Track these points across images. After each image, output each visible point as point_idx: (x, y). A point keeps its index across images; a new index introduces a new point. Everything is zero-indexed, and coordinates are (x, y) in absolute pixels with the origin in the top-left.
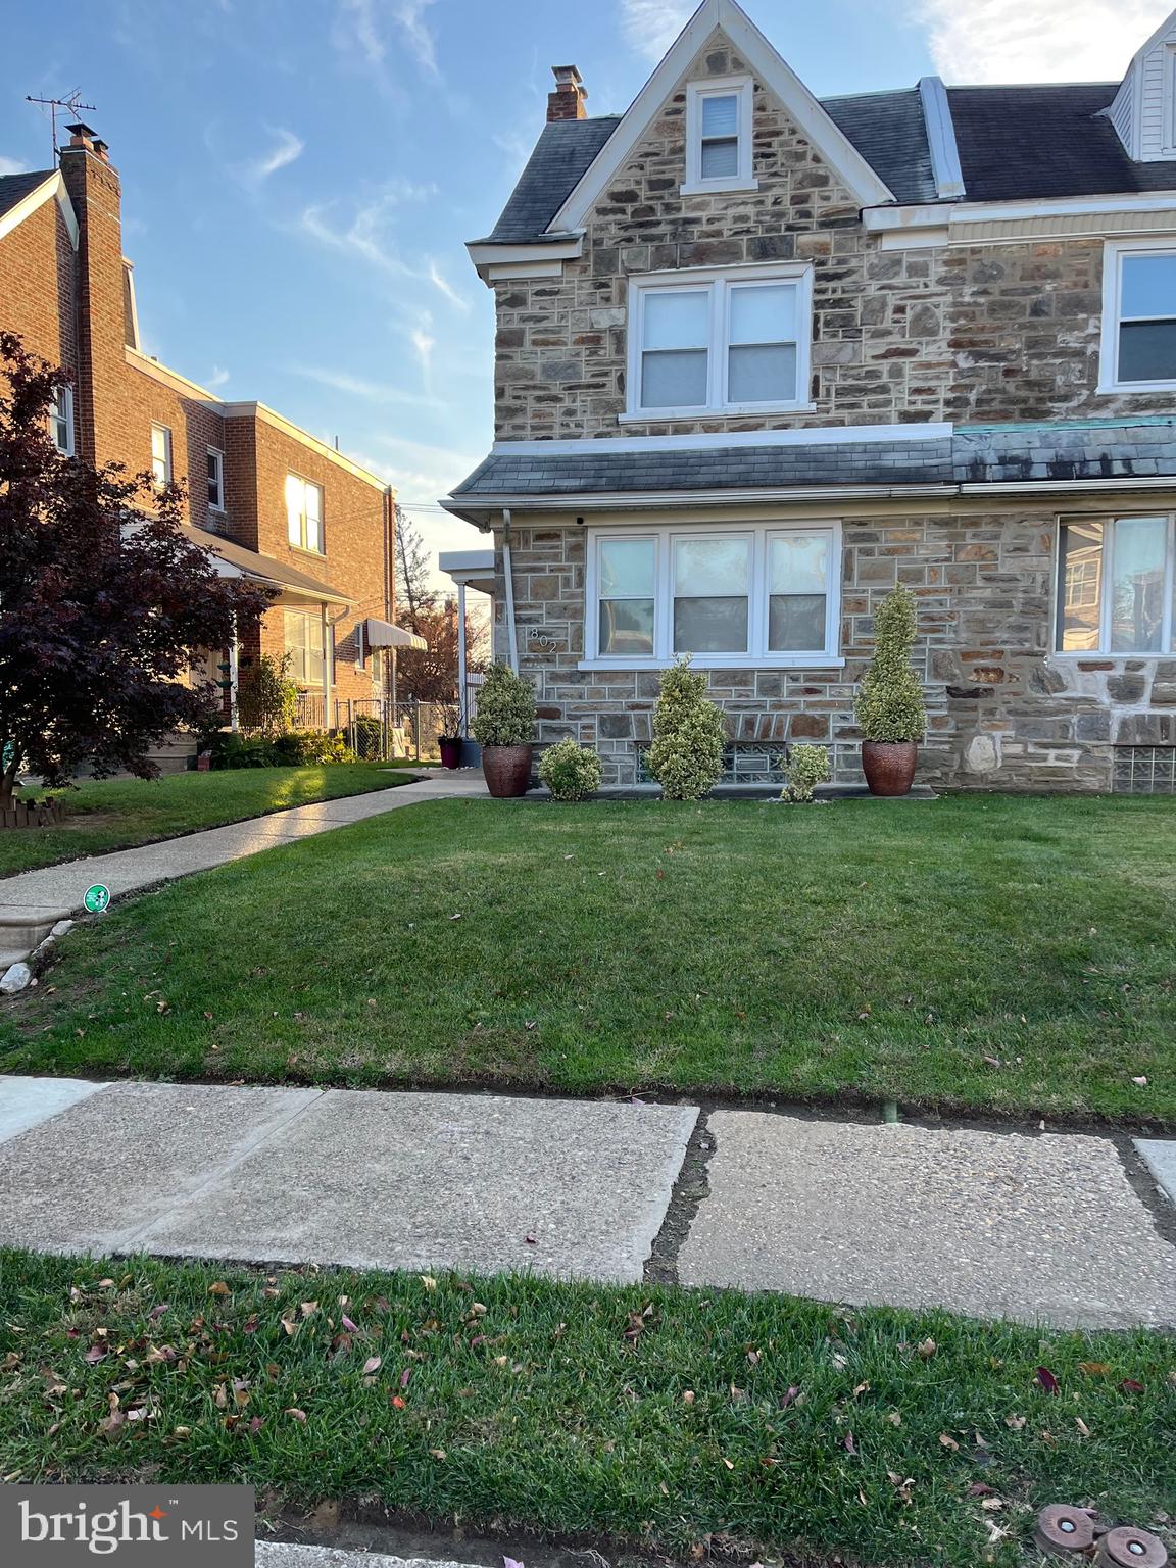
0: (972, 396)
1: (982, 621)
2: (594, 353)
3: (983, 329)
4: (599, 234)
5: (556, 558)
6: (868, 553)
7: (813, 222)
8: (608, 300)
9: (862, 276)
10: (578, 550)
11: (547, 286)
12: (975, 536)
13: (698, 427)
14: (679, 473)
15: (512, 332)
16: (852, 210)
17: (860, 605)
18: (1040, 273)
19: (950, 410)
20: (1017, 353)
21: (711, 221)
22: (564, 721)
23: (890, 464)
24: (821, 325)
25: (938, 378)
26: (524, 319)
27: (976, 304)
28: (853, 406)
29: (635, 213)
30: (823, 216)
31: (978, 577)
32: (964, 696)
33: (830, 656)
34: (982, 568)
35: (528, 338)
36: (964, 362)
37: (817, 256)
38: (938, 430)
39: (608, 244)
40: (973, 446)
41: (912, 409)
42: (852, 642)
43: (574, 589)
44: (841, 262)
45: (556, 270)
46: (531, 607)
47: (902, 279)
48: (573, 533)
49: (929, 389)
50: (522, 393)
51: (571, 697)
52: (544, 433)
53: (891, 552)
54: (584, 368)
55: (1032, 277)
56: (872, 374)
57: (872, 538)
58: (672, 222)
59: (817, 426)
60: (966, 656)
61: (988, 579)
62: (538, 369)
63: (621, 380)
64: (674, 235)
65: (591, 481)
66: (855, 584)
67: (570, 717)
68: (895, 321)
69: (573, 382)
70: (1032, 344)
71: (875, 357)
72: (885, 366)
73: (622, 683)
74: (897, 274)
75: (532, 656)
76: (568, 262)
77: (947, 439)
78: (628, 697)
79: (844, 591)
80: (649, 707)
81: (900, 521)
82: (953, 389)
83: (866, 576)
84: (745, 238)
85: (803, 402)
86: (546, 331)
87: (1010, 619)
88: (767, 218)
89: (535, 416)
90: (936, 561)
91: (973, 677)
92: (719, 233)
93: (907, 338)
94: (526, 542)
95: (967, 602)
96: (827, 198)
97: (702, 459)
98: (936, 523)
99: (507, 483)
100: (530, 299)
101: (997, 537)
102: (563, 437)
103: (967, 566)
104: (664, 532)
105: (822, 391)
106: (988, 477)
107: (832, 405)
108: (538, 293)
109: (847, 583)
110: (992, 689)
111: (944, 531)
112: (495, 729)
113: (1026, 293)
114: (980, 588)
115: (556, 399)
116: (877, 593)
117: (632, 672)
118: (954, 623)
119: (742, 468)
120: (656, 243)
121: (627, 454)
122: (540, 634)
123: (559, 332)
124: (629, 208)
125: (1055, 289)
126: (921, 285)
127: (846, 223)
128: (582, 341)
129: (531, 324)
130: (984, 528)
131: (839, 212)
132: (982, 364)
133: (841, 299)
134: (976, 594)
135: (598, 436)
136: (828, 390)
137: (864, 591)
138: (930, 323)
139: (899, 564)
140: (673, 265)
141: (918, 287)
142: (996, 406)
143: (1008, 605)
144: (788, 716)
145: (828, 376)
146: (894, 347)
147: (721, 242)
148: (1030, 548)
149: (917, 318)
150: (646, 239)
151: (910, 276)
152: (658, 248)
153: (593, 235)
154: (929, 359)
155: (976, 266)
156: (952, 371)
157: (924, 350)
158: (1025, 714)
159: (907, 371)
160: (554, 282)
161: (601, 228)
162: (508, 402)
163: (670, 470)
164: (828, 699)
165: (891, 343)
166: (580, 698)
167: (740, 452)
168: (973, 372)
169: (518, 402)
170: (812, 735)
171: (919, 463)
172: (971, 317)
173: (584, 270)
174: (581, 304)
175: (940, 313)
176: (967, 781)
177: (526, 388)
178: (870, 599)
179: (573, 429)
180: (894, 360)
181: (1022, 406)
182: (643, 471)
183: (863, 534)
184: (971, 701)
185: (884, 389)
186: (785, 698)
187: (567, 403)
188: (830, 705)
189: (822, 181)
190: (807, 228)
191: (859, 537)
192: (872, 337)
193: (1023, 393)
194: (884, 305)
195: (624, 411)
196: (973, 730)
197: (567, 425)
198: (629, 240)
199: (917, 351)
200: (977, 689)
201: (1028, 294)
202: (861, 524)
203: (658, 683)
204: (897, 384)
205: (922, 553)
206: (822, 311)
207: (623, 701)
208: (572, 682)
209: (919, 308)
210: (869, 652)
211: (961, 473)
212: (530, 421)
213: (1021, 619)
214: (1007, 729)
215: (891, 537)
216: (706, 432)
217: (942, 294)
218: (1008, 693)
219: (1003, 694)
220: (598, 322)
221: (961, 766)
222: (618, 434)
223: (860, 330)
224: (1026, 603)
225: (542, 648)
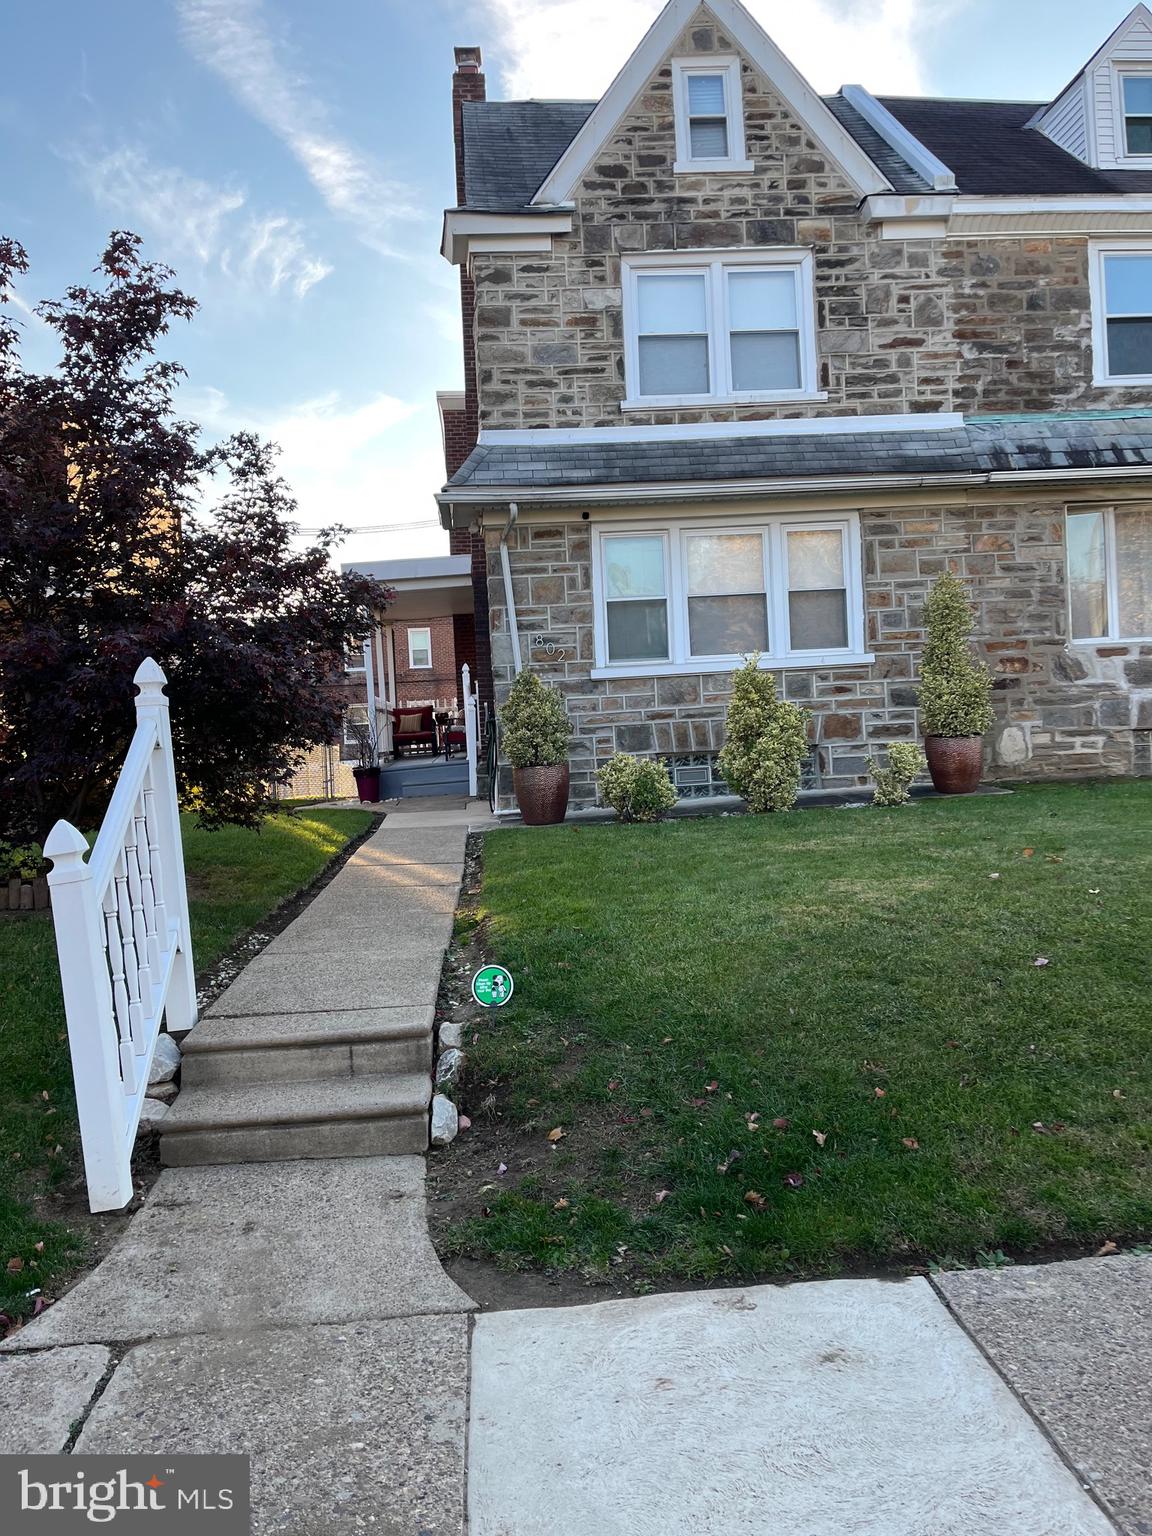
0: (979, 387)
1: (1004, 612)
2: (590, 335)
3: (984, 321)
4: (591, 209)
5: (558, 557)
6: (887, 545)
7: (812, 207)
8: (602, 279)
9: (864, 264)
10: (582, 549)
11: (535, 262)
12: (991, 526)
13: (707, 415)
14: (697, 462)
15: (497, 310)
16: (850, 198)
17: (884, 599)
18: (1032, 268)
19: (959, 401)
20: (1017, 345)
21: (706, 201)
22: (577, 736)
23: (912, 453)
24: (826, 312)
25: (945, 368)
26: (510, 297)
27: (976, 296)
28: (863, 395)
29: (625, 190)
30: (825, 202)
31: (997, 567)
33: (856, 652)
34: (1000, 558)
35: (515, 317)
36: (969, 354)
37: (818, 243)
38: (948, 420)
39: (598, 220)
40: (988, 436)
41: (922, 399)
42: (880, 637)
43: (581, 591)
44: (842, 249)
46: (533, 612)
47: (903, 269)
48: (577, 530)
49: (938, 379)
50: (511, 377)
51: (584, 709)
52: (538, 421)
53: (910, 544)
54: (580, 351)
55: (1026, 272)
56: (881, 363)
57: (890, 529)
58: (665, 200)
59: (830, 415)
60: (991, 647)
61: (1006, 569)
62: (528, 352)
63: (620, 364)
64: (669, 214)
65: (603, 472)
66: (878, 577)
67: (583, 731)
68: (900, 311)
69: (569, 365)
70: (1030, 336)
71: (882, 346)
72: (893, 355)
73: (641, 691)
74: (898, 263)
75: (536, 665)
76: (557, 236)
77: (961, 429)
78: (648, 705)
79: (866, 585)
80: (670, 716)
81: (917, 512)
82: (960, 379)
83: (888, 569)
84: (744, 220)
85: (810, 390)
86: (535, 310)
87: (1030, 608)
88: (765, 202)
89: (527, 403)
90: (956, 552)
91: (999, 668)
92: (715, 214)
93: (913, 328)
94: (524, 541)
95: (988, 592)
96: (823, 185)
97: (716, 448)
98: (952, 514)
99: (510, 475)
100: (515, 275)
101: (1011, 527)
102: (561, 425)
103: (986, 556)
104: (674, 526)
105: (832, 380)
106: (1013, 466)
107: (843, 394)
108: (525, 269)
109: (870, 576)
110: (1017, 679)
111: (962, 521)
112: (535, 748)
113: (1021, 287)
114: (999, 578)
115: (550, 384)
116: (900, 586)
117: (651, 678)
118: (978, 614)
119: (762, 458)
120: (649, 222)
121: (634, 444)
122: (546, 641)
123: (550, 312)
124: (619, 184)
125: (1048, 284)
126: (923, 276)
127: (845, 210)
128: (576, 322)
129: (518, 302)
130: (999, 518)
131: (837, 200)
132: (986, 355)
133: (845, 287)
134: (996, 584)
135: (599, 424)
136: (838, 379)
137: (887, 584)
138: (934, 314)
139: (920, 555)
140: (670, 245)
141: (919, 277)
142: (1002, 396)
143: (1026, 594)
144: (819, 717)
145: (837, 364)
146: (901, 336)
147: (719, 224)
148: (1044, 537)
149: (921, 309)
150: (639, 216)
151: (911, 266)
152: (653, 226)
153: (582, 210)
154: (936, 349)
155: (973, 258)
156: (959, 361)
157: (930, 340)
158: (1051, 702)
159: (915, 360)
160: (542, 258)
161: (590, 203)
162: (495, 387)
163: (685, 461)
164: (859, 697)
165: (897, 333)
166: (594, 709)
167: (755, 442)
168: (979, 364)
169: (507, 387)
170: (846, 736)
171: (941, 452)
172: (972, 309)
173: (574, 246)
174: (572, 282)
175: (943, 304)
176: (1001, 774)
177: (516, 371)
178: (894, 593)
179: (570, 417)
180: (902, 350)
181: (1026, 397)
182: (657, 461)
183: (883, 526)
184: (998, 693)
185: (893, 379)
186: (815, 698)
187: (563, 389)
188: (862, 703)
189: (818, 167)
190: (806, 214)
191: (877, 529)
192: (878, 326)
193: (1025, 385)
194: (888, 294)
195: (625, 398)
196: (1003, 722)
197: (564, 413)
198: (621, 217)
199: (923, 341)
200: (1005, 680)
201: (1023, 288)
202: (880, 515)
203: (679, 689)
204: (906, 373)
205: (940, 544)
206: (826, 299)
207: (642, 710)
208: (584, 693)
209: (922, 298)
210: (897, 647)
211: (985, 462)
212: (522, 408)
213: (1041, 608)
214: (1035, 719)
215: (909, 528)
216: (716, 421)
217: (943, 286)
218: (1034, 683)
219: (1029, 684)
220: (592, 303)
221: (994, 760)
222: (620, 423)
223: (866, 319)
224: (1044, 592)
225: (549, 656)
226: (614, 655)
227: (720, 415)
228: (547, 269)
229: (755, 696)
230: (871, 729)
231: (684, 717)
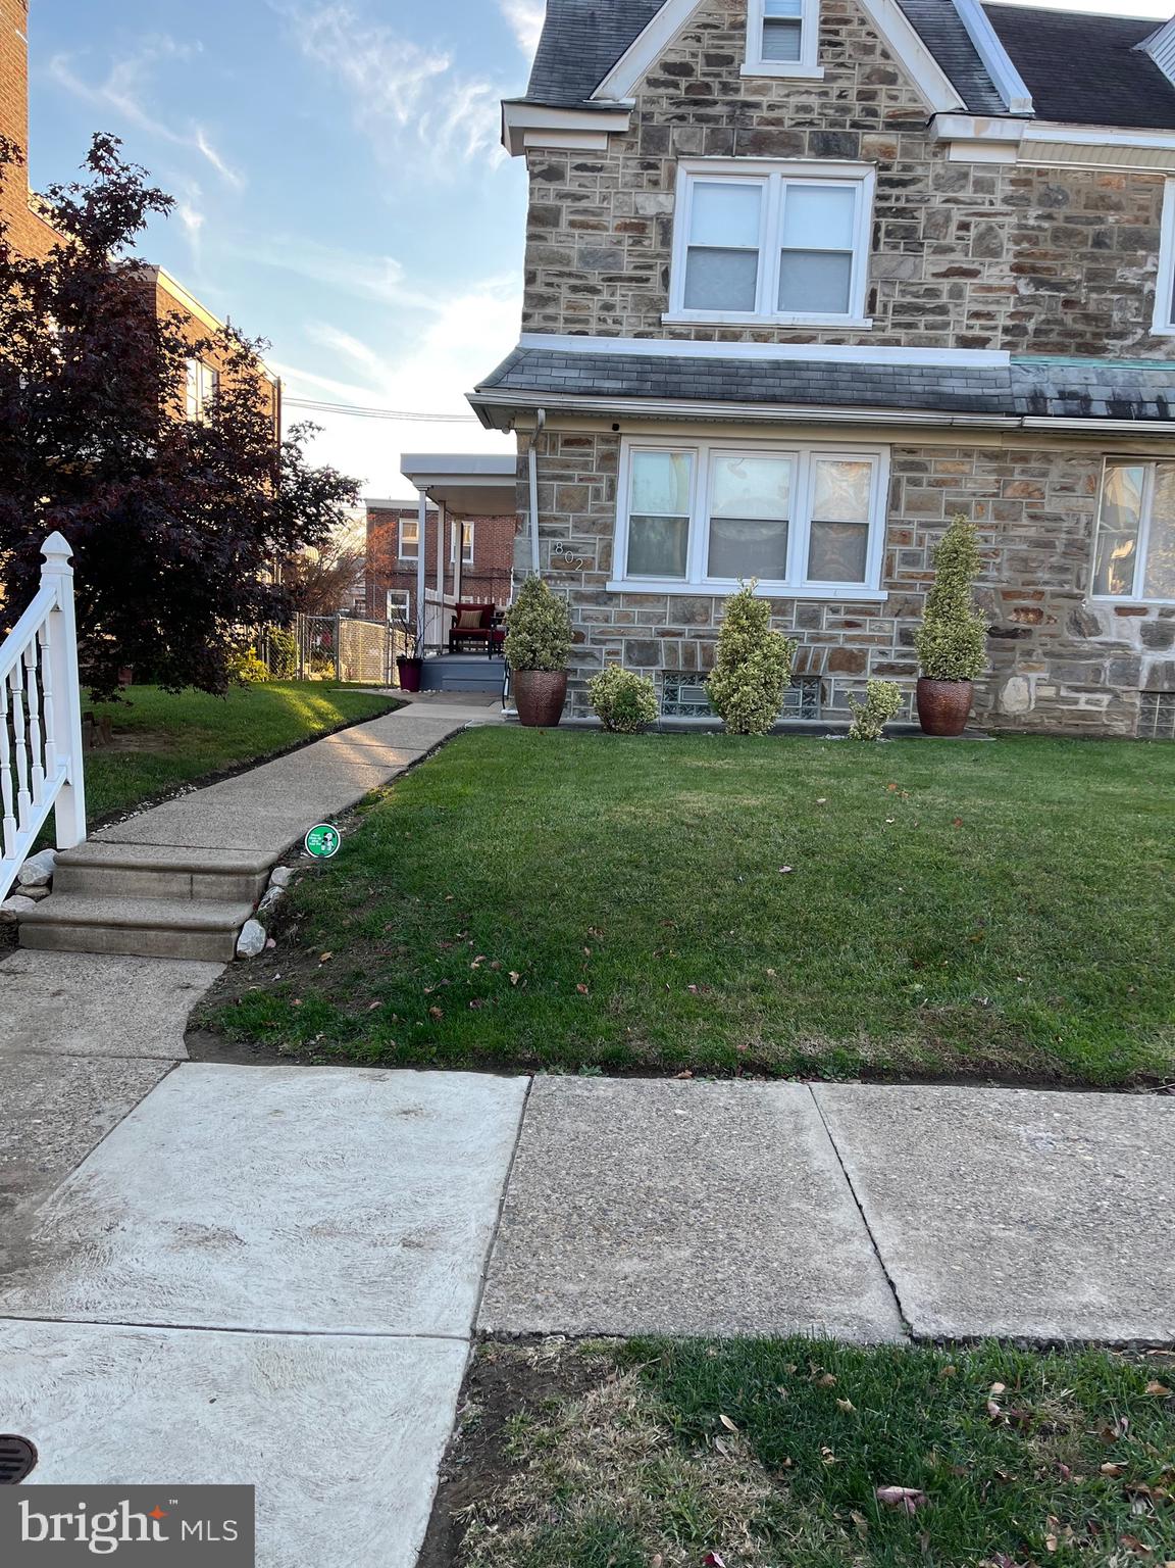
0: (1031, 325)
1: (1025, 560)
2: (637, 242)
3: (1045, 255)
4: (649, 108)
5: (585, 466)
6: (915, 482)
7: (880, 121)
8: (655, 183)
9: (927, 185)
10: (610, 460)
11: (590, 161)
12: (1023, 472)
14: (730, 382)
15: (546, 209)
16: (920, 114)
17: (905, 537)
18: (1103, 203)
19: (1008, 338)
20: (1077, 283)
21: (771, 107)
22: (587, 646)
23: (949, 390)
24: (882, 234)
25: (998, 302)
26: (561, 196)
27: (1040, 228)
28: (910, 326)
29: (688, 89)
30: (890, 117)
31: (1024, 515)
32: (1002, 636)
33: (871, 588)
34: (1029, 506)
35: (565, 218)
36: (1025, 290)
37: (882, 159)
38: (993, 359)
39: (658, 120)
40: (1031, 378)
41: (969, 333)
42: (895, 575)
43: (605, 503)
44: (906, 168)
45: (601, 144)
46: (556, 519)
47: (967, 194)
48: (606, 440)
49: (989, 314)
50: (555, 280)
51: (597, 619)
52: (578, 327)
53: (939, 483)
54: (626, 259)
55: (1096, 207)
56: (932, 293)
57: (920, 467)
58: (728, 103)
59: (872, 344)
60: (1007, 595)
61: (1033, 517)
62: (574, 255)
63: (666, 275)
64: (731, 118)
65: (634, 384)
66: (902, 514)
67: (594, 641)
68: (958, 238)
69: (614, 272)
70: (1092, 276)
71: (935, 275)
72: (945, 285)
73: (653, 607)
74: (963, 187)
75: (555, 573)
76: (613, 135)
77: (1004, 369)
78: (659, 623)
79: (889, 521)
80: (680, 634)
81: (949, 451)
82: (1012, 316)
83: (913, 507)
84: (808, 130)
85: (856, 316)
86: (585, 211)
87: (1052, 559)
88: (831, 112)
89: (568, 308)
90: (984, 496)
91: (1013, 617)
92: (779, 122)
93: (970, 258)
94: (554, 447)
96: (894, 98)
97: (753, 369)
98: (985, 456)
99: (540, 380)
100: (569, 173)
101: (1044, 474)
102: (600, 333)
103: (1014, 503)
104: (704, 445)
105: (879, 307)
106: (1049, 412)
107: (888, 323)
108: (580, 167)
109: (894, 513)
110: (1029, 630)
111: (994, 465)
112: (534, 652)
113: (1089, 222)
114: (1025, 526)
115: (594, 290)
116: (922, 525)
117: (665, 596)
118: (998, 561)
119: (795, 383)
120: (711, 125)
121: (671, 358)
122: (565, 549)
123: (600, 215)
124: (684, 83)
125: (1117, 222)
126: (987, 203)
127: (914, 126)
128: (625, 227)
129: (568, 202)
130: (1033, 464)
131: (906, 115)
132: (1042, 292)
133: (904, 208)
134: (1021, 532)
135: (638, 335)
136: (885, 306)
137: (909, 523)
138: (993, 244)
139: (946, 496)
140: (728, 151)
141: (983, 203)
142: (1054, 337)
143: (1049, 545)
144: (827, 648)
145: (886, 290)
146: (956, 265)
147: (781, 132)
148: (1077, 488)
149: (981, 237)
150: (700, 119)
151: (975, 192)
152: (713, 131)
153: (643, 108)
154: (991, 282)
155: (1042, 188)
156: (1013, 297)
157: (986, 272)
158: (1060, 656)
159: (968, 292)
160: (597, 157)
161: (651, 101)
162: (539, 288)
163: (719, 380)
164: (868, 633)
165: (953, 262)
166: (607, 621)
167: (792, 366)
168: (1034, 300)
169: (551, 290)
170: (849, 670)
171: (979, 392)
172: (1034, 241)
173: (631, 146)
174: (625, 185)
175: (1004, 234)
176: (1000, 722)
177: (561, 274)
178: (916, 531)
179: (610, 326)
180: (956, 280)
181: (1079, 340)
182: (691, 378)
183: (912, 463)
184: (1009, 642)
185: (942, 310)
186: (824, 630)
187: (605, 297)
188: (870, 639)
189: (891, 79)
190: (872, 127)
191: (907, 465)
192: (934, 253)
193: (1080, 327)
194: (948, 219)
195: (667, 311)
196: (1010, 671)
197: (605, 321)
198: (682, 118)
199: (979, 272)
200: (1016, 629)
201: (1091, 224)
202: (911, 452)
203: (691, 609)
204: (957, 305)
205: (971, 487)
206: (884, 220)
207: (653, 627)
208: (598, 604)
209: (983, 226)
210: (912, 587)
211: (1022, 406)
212: (563, 313)
213: (1063, 560)
214: (1042, 671)
215: (940, 467)
216: (756, 341)
217: (1006, 214)
218: (1046, 635)
219: (1040, 635)
220: (642, 208)
221: (995, 707)
222: (660, 335)
223: (922, 245)
224: (1070, 544)
225: (567, 565)
226: (632, 568)
227: (760, 336)
228: (600, 169)
229: (744, 622)
230: (875, 666)
231: (694, 637)
